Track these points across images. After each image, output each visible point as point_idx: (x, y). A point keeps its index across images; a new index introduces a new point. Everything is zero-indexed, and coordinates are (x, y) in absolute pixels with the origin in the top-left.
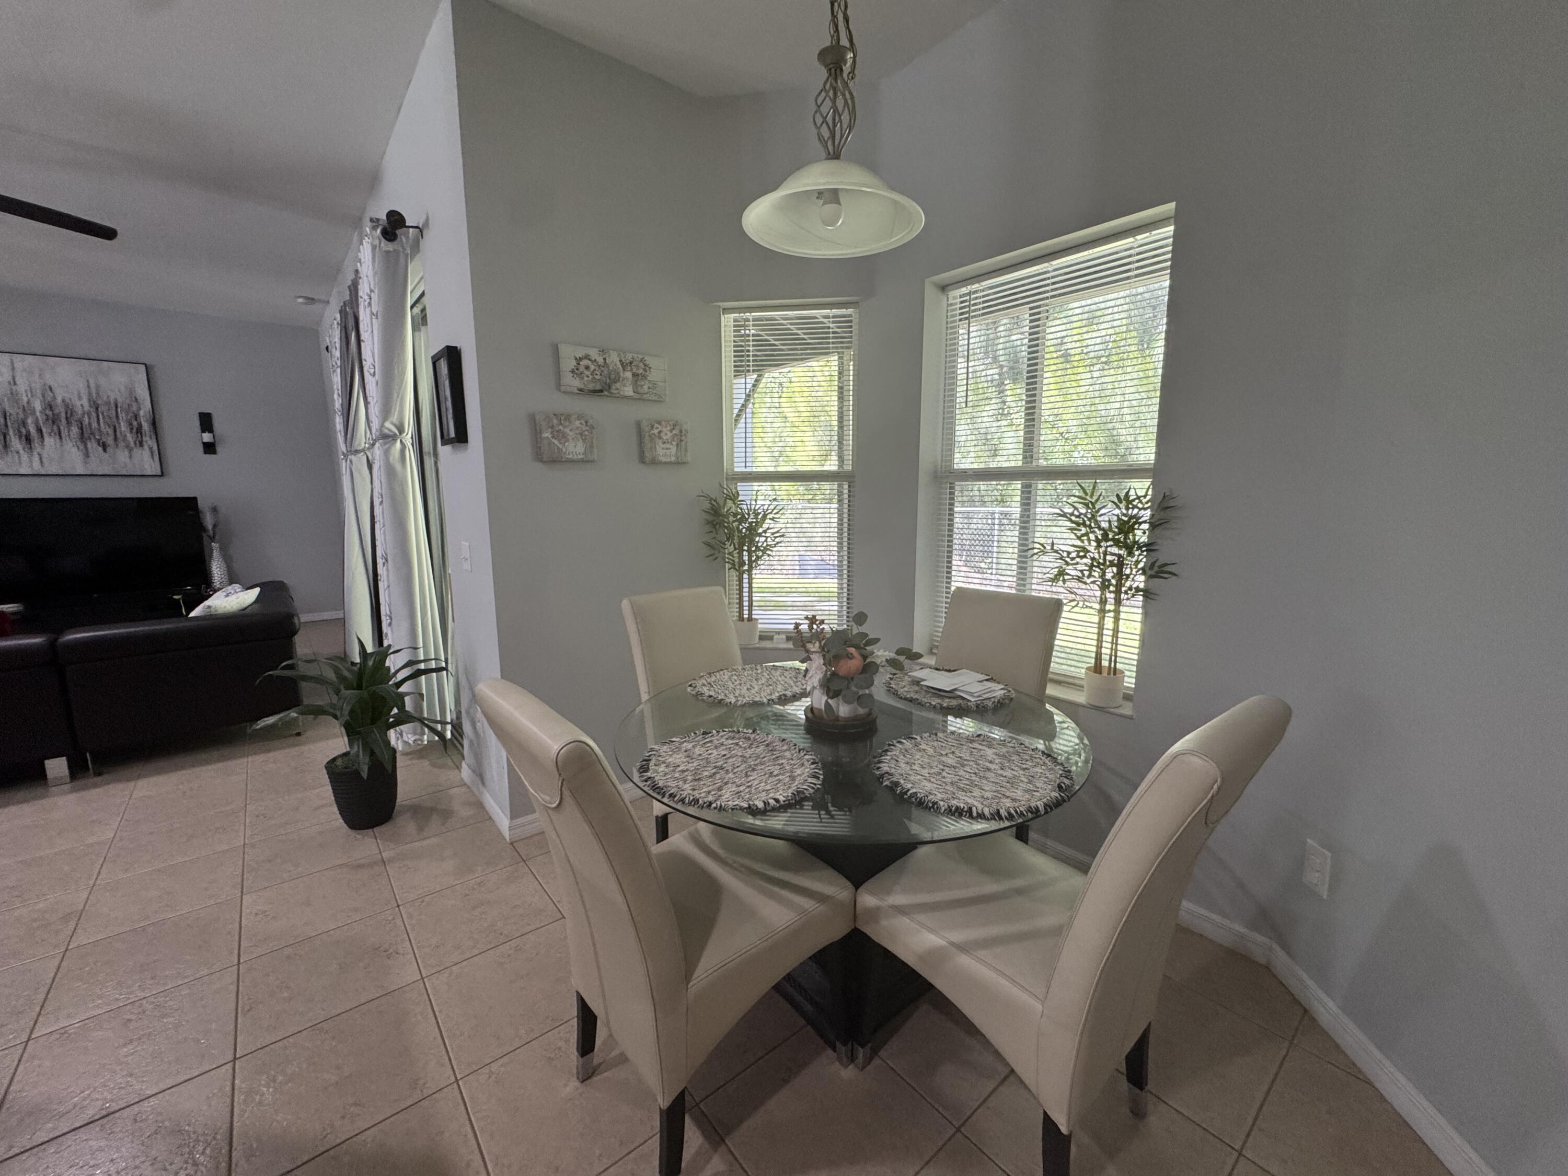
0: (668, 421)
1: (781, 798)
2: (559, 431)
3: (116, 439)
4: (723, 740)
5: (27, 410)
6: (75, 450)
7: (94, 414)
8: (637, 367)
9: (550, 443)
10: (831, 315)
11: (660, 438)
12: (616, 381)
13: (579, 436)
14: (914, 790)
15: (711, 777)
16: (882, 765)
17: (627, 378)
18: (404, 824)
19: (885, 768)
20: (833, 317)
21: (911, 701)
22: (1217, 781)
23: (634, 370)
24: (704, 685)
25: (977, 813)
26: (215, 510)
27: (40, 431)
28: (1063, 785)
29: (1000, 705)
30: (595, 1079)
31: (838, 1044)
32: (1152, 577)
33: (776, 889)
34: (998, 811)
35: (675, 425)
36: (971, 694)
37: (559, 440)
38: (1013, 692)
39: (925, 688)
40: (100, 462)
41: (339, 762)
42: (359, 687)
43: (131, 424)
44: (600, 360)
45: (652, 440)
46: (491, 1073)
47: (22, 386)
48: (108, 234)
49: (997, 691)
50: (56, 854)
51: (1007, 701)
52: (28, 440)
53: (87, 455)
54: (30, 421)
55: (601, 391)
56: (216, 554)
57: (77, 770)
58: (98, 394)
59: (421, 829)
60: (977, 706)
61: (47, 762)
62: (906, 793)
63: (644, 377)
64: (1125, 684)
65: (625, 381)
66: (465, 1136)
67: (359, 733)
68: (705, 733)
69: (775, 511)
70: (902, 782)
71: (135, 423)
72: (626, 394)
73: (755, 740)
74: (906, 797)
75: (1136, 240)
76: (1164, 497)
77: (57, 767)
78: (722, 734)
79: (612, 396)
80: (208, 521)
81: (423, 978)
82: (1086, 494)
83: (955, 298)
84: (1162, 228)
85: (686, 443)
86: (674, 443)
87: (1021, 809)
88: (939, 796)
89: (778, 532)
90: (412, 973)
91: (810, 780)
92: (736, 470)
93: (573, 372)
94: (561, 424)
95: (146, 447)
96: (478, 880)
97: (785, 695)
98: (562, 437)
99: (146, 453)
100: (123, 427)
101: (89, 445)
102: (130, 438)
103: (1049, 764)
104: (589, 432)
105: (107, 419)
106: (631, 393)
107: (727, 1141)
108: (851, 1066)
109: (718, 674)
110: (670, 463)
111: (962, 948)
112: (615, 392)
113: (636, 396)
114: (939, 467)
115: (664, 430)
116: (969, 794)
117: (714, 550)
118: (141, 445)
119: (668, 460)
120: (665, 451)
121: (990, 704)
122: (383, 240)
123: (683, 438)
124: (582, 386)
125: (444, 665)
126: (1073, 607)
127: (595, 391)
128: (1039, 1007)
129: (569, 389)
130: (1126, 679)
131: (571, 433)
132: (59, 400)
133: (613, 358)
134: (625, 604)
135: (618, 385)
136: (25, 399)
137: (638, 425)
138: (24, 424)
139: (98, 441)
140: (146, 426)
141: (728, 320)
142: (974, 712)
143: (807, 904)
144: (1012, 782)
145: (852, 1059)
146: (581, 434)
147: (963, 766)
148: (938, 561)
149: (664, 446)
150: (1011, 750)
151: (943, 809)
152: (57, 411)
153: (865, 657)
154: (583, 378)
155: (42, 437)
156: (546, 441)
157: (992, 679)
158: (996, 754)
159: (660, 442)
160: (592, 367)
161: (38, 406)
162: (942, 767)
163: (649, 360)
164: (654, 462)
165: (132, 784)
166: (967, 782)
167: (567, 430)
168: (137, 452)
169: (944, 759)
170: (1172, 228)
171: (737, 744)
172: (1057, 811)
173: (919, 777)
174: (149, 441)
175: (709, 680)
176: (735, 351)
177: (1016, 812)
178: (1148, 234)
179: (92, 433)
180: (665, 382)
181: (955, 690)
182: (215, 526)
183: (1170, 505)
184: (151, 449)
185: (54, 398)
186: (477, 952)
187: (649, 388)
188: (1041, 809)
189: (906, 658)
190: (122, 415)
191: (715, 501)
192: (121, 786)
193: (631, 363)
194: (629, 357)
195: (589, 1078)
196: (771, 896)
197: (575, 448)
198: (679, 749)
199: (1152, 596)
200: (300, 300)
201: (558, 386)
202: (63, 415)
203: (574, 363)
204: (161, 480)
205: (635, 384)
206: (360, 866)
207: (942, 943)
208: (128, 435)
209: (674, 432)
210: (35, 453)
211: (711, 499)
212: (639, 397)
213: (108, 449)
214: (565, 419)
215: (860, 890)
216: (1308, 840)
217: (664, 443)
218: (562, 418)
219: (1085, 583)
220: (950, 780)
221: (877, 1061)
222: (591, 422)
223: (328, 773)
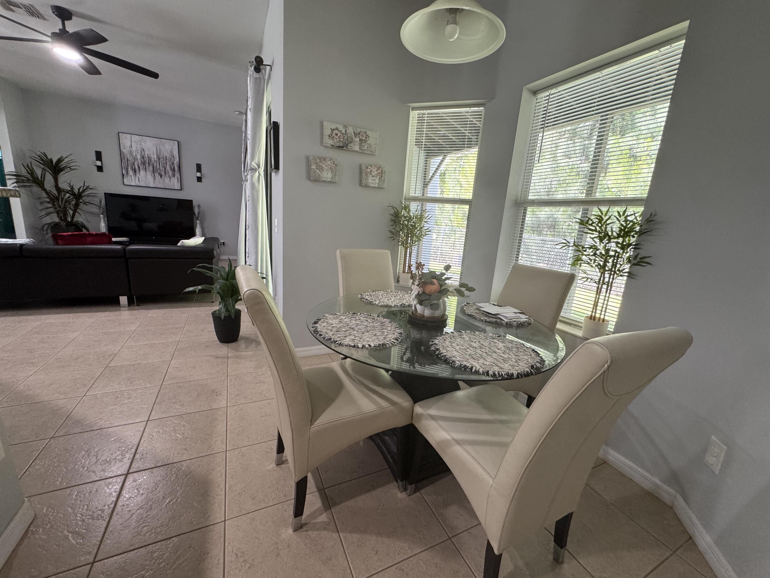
0: (375, 166)
1: (373, 345)
2: (320, 166)
3: (165, 173)
4: (361, 318)
5: (135, 159)
6: (150, 176)
7: (158, 162)
8: (362, 136)
9: (315, 172)
10: (470, 111)
11: (371, 174)
12: (351, 142)
13: (329, 169)
14: (446, 354)
15: (345, 331)
16: (435, 340)
17: (356, 141)
18: (241, 344)
19: (436, 341)
20: (471, 112)
21: (470, 316)
22: (607, 362)
23: (361, 137)
24: (368, 295)
25: (475, 370)
26: (199, 206)
27: (139, 168)
28: (535, 366)
29: (521, 325)
30: (283, 466)
31: (399, 481)
32: (634, 264)
33: (371, 394)
34: (488, 371)
35: (379, 168)
36: (506, 317)
37: (319, 170)
38: (532, 320)
39: (482, 312)
40: (159, 183)
41: (217, 312)
42: (227, 280)
43: (171, 167)
44: (343, 131)
45: (366, 174)
46: (241, 451)
47: (134, 149)
48: (155, 76)
49: (523, 318)
50: (115, 332)
51: (526, 324)
52: (135, 171)
53: (155, 179)
54: (136, 163)
55: (343, 147)
56: (198, 225)
57: (131, 303)
58: (160, 153)
59: (247, 347)
60: (507, 324)
61: (120, 297)
62: (440, 354)
63: (365, 141)
64: (608, 329)
65: (355, 143)
66: (222, 474)
67: (224, 300)
68: (354, 313)
69: (428, 218)
70: (441, 349)
71: (172, 167)
72: (355, 150)
73: (377, 320)
74: (439, 356)
75: (660, 51)
76: (651, 215)
77: (123, 300)
78: (362, 315)
79: (348, 150)
80: (196, 211)
81: (227, 407)
82: (602, 214)
83: (542, 98)
84: (678, 42)
85: (384, 177)
86: (378, 177)
87: (502, 373)
88: (458, 359)
89: (428, 229)
90: (224, 404)
91: (393, 340)
92: (411, 195)
93: (329, 136)
94: (321, 162)
95: (176, 177)
96: (263, 372)
97: (404, 304)
98: (321, 169)
99: (176, 180)
100: (168, 168)
101: (156, 174)
102: (170, 173)
103: (533, 355)
104: (334, 168)
105: (163, 164)
106: (358, 150)
107: (332, 509)
108: (404, 492)
109: (377, 292)
110: (375, 187)
111: (458, 442)
112: (350, 148)
113: (360, 151)
114: (519, 197)
115: (373, 170)
116: (476, 361)
117: (394, 235)
118: (174, 176)
119: (374, 186)
120: (373, 181)
121: (515, 323)
122: (254, 72)
123: (383, 175)
124: (333, 144)
125: (265, 276)
126: (585, 281)
127: (339, 147)
128: (491, 481)
129: (326, 145)
130: (609, 326)
131: (325, 167)
132: (146, 155)
133: (350, 130)
134: (338, 251)
135: (352, 144)
136: (135, 154)
137: (360, 166)
138: (134, 164)
139: (159, 173)
140: (176, 168)
141: (414, 115)
142: (504, 326)
143: (384, 404)
144: (505, 360)
145: (405, 490)
146: (331, 168)
147: (481, 348)
148: (512, 251)
149: (373, 178)
150: (515, 346)
151: (457, 365)
152: (145, 160)
153: (441, 286)
154: (334, 140)
155: (140, 170)
156: (312, 170)
157: (523, 313)
158: (504, 346)
159: (371, 176)
160: (339, 134)
161: (139, 157)
162: (469, 347)
163: (369, 133)
164: (367, 186)
165: (148, 311)
166: (479, 356)
167: (324, 166)
168: (173, 179)
169: (472, 344)
170: (684, 41)
171: (367, 320)
172: (524, 379)
173: (453, 349)
174: (177, 175)
175: (371, 294)
176: (417, 131)
177: (499, 374)
178: (669, 46)
179: (157, 170)
180: (376, 145)
181: (498, 314)
182: (199, 213)
183: (653, 220)
184: (178, 178)
185: (145, 154)
186: (252, 401)
187: (367, 147)
188: (515, 376)
189: (466, 290)
190: (168, 163)
191: (396, 209)
192: (144, 311)
193: (359, 133)
194: (359, 130)
195: (280, 465)
196: (366, 396)
197: (327, 175)
198: (337, 318)
199: (633, 276)
200: (237, 113)
201: (322, 143)
202: (147, 161)
203: (330, 131)
204: (181, 192)
205: (360, 144)
206: (218, 358)
207: (449, 438)
208: (170, 171)
209: (378, 171)
210: (137, 177)
211: (394, 208)
212: (362, 152)
213: (162, 177)
214: (323, 160)
215: (416, 404)
216: (713, 437)
217: (373, 177)
218: (322, 159)
219: (592, 266)
220: (469, 353)
221: (418, 494)
222: (336, 163)
223: (213, 316)
